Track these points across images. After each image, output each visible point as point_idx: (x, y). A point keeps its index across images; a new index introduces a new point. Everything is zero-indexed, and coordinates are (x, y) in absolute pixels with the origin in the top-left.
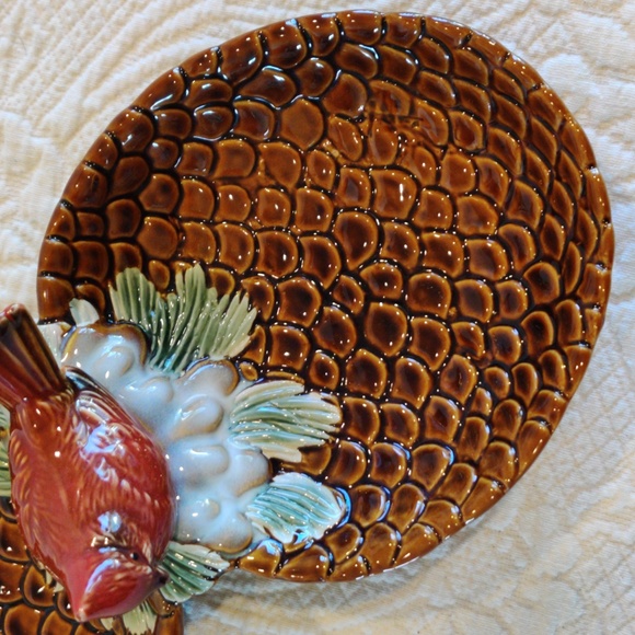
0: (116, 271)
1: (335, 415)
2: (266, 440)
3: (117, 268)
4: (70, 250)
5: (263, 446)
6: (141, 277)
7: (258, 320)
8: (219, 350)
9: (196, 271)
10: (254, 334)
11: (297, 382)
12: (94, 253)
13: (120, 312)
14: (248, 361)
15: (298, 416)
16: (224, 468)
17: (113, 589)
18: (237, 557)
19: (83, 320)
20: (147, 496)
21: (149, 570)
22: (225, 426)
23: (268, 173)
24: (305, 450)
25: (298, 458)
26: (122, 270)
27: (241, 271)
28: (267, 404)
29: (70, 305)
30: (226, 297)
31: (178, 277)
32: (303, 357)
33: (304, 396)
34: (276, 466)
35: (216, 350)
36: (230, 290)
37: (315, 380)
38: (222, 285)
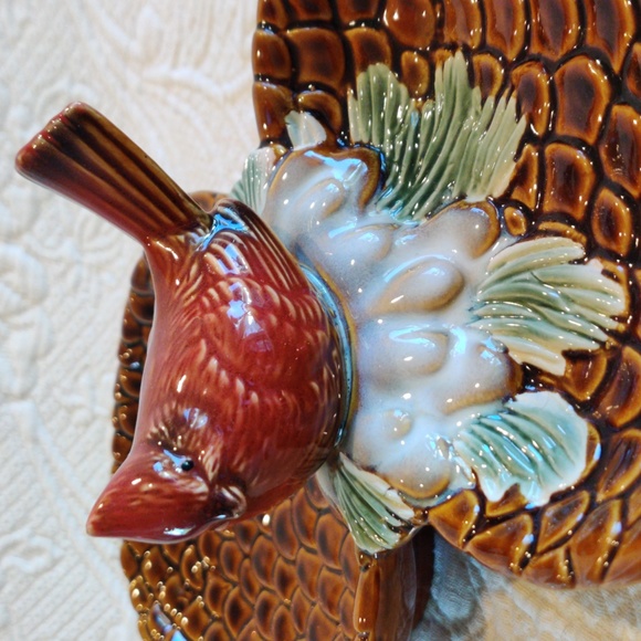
0: (357, 72)
1: (618, 301)
2: (517, 333)
3: (357, 67)
4: (281, 43)
5: (510, 341)
6: (391, 77)
7: (528, 137)
8: (479, 188)
9: (457, 62)
10: (521, 160)
11: (575, 240)
12: (318, 45)
13: (357, 131)
14: (516, 204)
15: (567, 298)
16: (435, 367)
17: (134, 503)
18: (425, 505)
19: (303, 141)
20: (240, 385)
21: (203, 488)
22: (463, 304)
24: (572, 356)
25: (559, 367)
26: (364, 68)
27: (512, 56)
28: (527, 276)
29: (287, 119)
30: (491, 99)
31: (438, 74)
32: (584, 201)
33: (581, 267)
34: (526, 377)
35: (475, 187)
36: (496, 89)
37: (600, 238)
38: (486, 82)
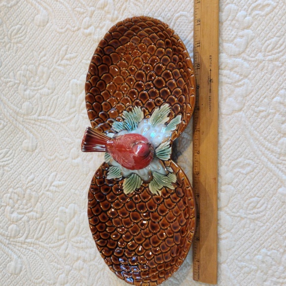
1: (167, 105)
7: (141, 107)
8: (140, 119)
9: (125, 112)
10: (143, 110)
14: (146, 115)
15: (162, 112)
23: (119, 84)
24: (168, 116)
25: (168, 118)
30: (133, 110)
31: (123, 117)
38: (130, 110)
